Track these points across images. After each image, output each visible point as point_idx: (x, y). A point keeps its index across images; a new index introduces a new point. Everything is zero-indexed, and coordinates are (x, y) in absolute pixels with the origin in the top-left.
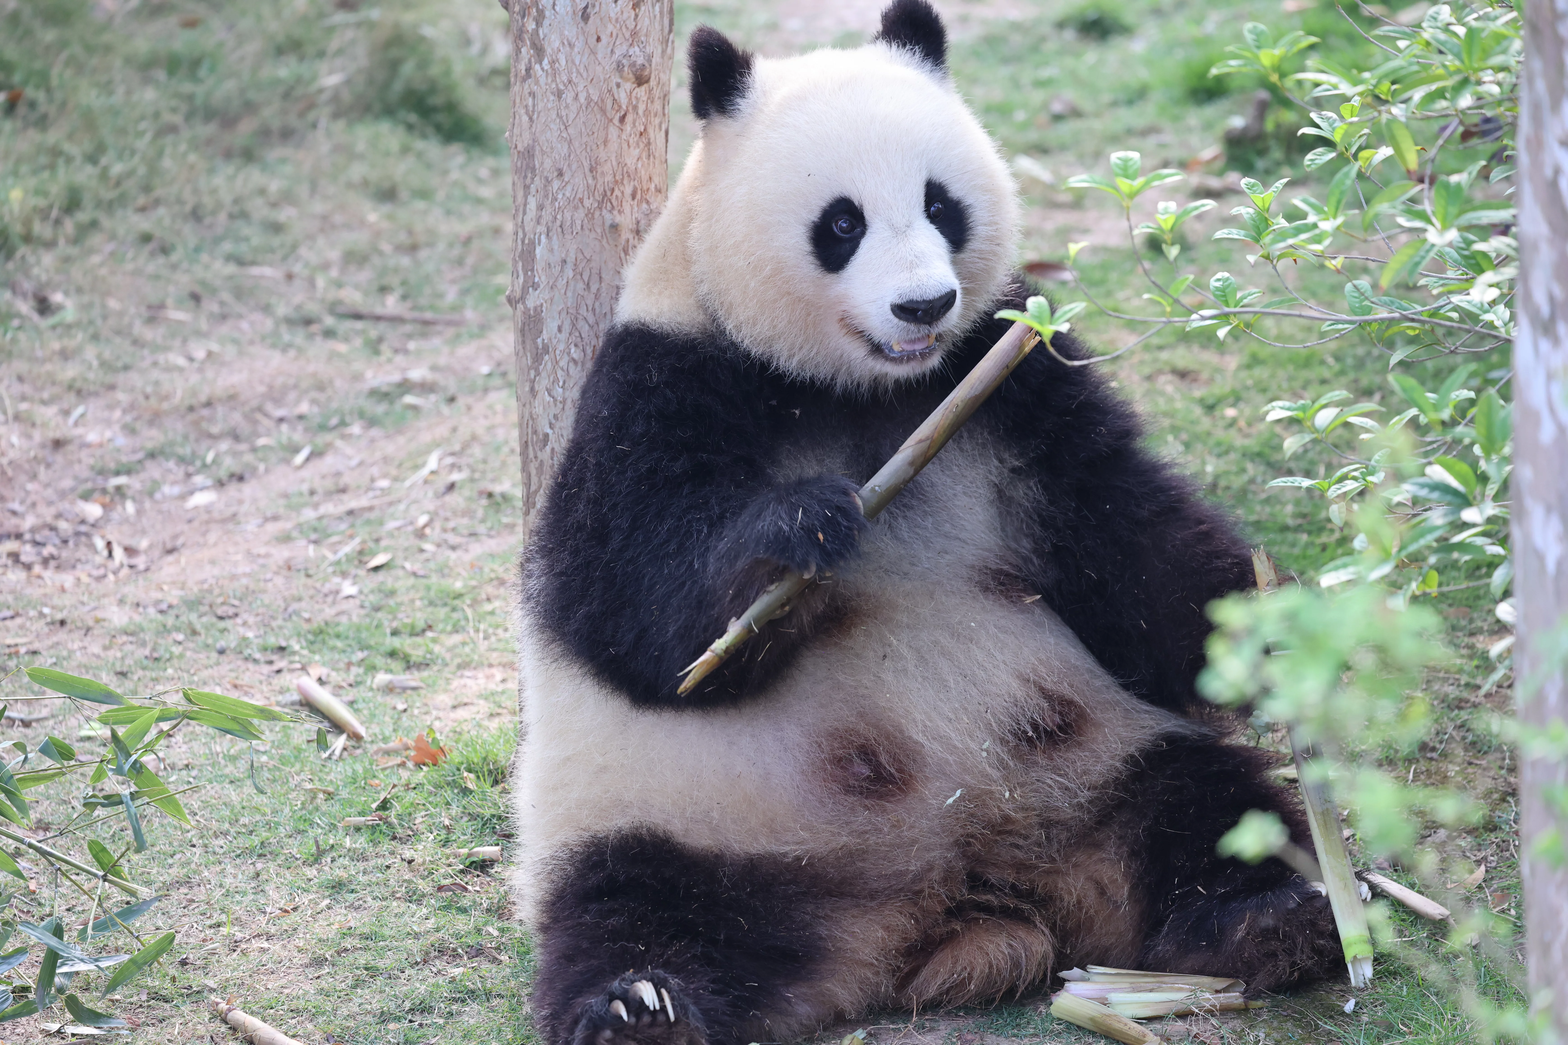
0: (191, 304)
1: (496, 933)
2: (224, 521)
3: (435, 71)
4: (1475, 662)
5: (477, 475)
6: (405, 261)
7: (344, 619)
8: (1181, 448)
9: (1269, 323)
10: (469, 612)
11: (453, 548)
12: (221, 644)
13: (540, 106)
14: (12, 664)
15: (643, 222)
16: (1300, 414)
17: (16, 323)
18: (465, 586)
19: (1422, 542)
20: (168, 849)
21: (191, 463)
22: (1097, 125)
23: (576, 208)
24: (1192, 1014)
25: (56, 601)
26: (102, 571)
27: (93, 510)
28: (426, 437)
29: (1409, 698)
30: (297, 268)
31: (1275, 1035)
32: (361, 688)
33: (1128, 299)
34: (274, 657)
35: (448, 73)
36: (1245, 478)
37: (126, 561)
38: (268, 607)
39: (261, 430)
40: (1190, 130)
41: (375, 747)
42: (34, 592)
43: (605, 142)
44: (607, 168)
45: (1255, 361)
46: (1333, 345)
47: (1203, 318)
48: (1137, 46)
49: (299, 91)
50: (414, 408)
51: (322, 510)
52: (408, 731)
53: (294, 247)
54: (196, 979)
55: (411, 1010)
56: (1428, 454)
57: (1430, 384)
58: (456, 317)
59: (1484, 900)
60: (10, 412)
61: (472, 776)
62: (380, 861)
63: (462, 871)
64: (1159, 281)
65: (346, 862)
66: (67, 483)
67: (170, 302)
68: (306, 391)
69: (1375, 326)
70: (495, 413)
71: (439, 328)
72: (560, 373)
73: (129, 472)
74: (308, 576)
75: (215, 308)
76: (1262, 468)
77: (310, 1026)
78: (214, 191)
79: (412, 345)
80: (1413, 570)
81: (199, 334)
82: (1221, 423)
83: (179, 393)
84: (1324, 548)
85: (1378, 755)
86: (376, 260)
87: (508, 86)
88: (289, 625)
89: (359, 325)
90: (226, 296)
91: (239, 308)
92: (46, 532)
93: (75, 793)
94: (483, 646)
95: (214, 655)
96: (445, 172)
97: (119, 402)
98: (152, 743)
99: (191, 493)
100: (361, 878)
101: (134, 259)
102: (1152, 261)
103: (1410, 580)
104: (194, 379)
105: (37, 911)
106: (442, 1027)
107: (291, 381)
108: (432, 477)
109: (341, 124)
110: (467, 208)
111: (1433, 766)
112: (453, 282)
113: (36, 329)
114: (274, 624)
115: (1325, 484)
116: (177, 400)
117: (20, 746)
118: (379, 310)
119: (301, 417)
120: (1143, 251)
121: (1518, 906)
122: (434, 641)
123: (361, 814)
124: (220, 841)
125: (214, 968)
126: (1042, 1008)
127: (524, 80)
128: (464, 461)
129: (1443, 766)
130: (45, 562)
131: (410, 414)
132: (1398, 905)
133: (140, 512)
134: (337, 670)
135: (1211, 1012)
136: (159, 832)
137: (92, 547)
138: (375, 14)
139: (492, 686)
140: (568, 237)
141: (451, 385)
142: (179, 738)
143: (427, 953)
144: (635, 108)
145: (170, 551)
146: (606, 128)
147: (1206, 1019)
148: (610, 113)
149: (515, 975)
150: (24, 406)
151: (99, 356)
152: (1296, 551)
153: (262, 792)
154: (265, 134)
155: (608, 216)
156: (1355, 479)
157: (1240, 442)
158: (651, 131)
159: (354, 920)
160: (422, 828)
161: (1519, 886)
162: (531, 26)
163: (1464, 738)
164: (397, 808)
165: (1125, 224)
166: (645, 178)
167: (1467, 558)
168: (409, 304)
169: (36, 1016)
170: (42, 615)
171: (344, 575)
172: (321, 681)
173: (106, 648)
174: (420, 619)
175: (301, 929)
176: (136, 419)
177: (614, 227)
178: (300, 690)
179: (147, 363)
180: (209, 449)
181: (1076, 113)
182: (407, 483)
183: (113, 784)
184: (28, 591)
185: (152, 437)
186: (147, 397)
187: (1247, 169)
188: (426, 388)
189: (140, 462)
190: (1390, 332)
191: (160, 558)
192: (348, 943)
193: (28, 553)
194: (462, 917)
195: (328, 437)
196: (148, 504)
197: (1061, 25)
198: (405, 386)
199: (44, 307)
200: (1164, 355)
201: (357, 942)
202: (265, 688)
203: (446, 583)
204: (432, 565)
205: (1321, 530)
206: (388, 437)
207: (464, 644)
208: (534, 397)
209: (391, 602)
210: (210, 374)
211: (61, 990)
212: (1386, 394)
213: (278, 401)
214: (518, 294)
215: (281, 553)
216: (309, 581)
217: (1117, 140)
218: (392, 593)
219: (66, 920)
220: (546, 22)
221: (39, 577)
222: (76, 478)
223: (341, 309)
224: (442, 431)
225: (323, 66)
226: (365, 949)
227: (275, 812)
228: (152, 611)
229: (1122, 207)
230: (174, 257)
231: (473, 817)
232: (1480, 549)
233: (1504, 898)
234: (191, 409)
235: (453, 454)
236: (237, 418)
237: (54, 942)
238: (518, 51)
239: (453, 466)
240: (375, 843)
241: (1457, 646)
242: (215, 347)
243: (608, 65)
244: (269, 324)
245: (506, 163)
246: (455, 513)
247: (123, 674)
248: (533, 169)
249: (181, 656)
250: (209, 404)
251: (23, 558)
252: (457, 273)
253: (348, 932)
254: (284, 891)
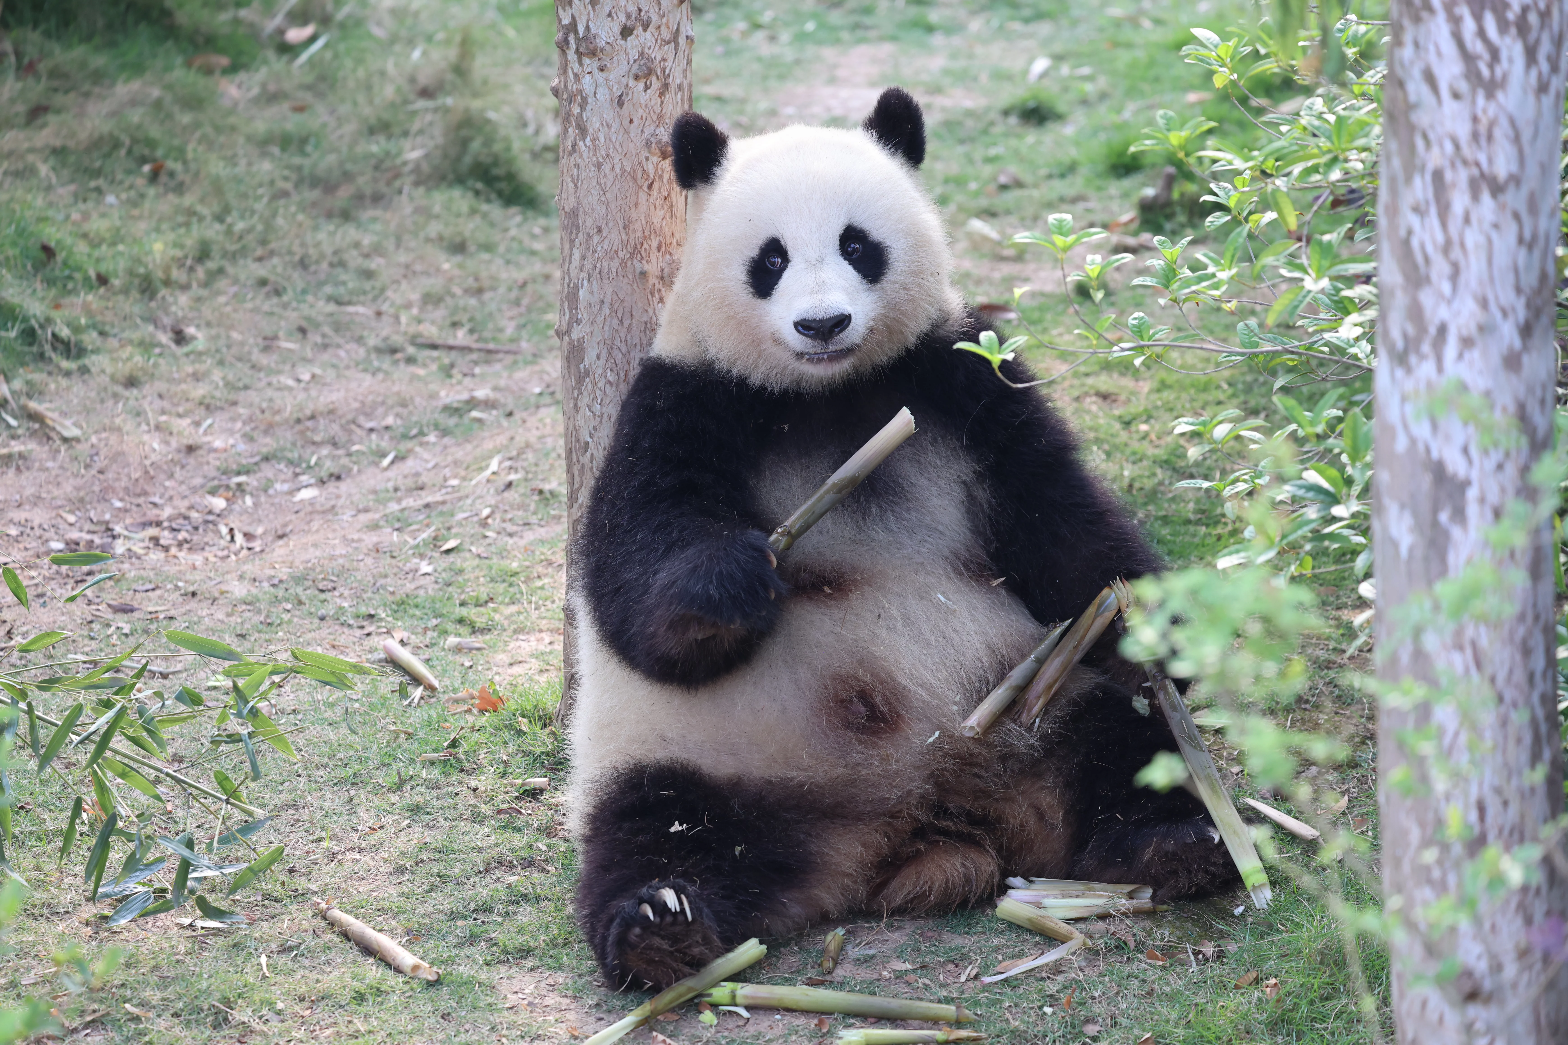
0: (300, 336)
1: (544, 848)
2: (324, 512)
3: (497, 147)
4: (1341, 631)
5: (530, 476)
6: (473, 302)
7: (421, 592)
8: (1104, 456)
9: (1175, 354)
10: (523, 587)
11: (511, 535)
12: (322, 612)
13: (584, 175)
14: (153, 627)
15: (666, 270)
16: (1200, 428)
17: (157, 350)
18: (520, 566)
19: (1300, 533)
20: (278, 778)
21: (298, 465)
22: (1035, 193)
23: (612, 258)
24: (1110, 915)
25: (189, 577)
26: (225, 553)
27: (219, 503)
28: (489, 445)
29: (1289, 660)
30: (385, 307)
31: (1178, 933)
32: (436, 648)
33: (1061, 335)
34: (365, 623)
35: (508, 149)
36: (1156, 481)
37: (245, 545)
38: (360, 582)
39: (355, 438)
40: (1111, 198)
41: (446, 697)
42: (171, 569)
43: (636, 205)
44: (637, 226)
45: (1164, 386)
46: (1226, 373)
47: (1123, 350)
48: (1068, 130)
49: (388, 164)
50: (479, 421)
51: (404, 504)
52: (473, 684)
53: (383, 290)
54: (302, 884)
55: (476, 910)
56: (1304, 462)
57: (1306, 405)
58: (513, 347)
59: (1347, 824)
60: (152, 423)
61: (525, 720)
62: (450, 789)
63: (517, 798)
64: (1087, 319)
65: (423, 790)
66: (198, 481)
67: (281, 334)
68: (392, 407)
69: (1261, 357)
70: (545, 425)
71: (500, 356)
72: (598, 392)
73: (247, 472)
74: (393, 557)
75: (319, 340)
76: (1169, 473)
77: (393, 923)
78: (318, 245)
79: (477, 370)
80: (1291, 555)
81: (305, 360)
82: (1136, 436)
83: (289, 409)
84: (1219, 538)
85: (1262, 706)
86: (449, 300)
87: (557, 160)
88: (377, 596)
89: (435, 353)
90: (327, 329)
91: (338, 340)
92: (181, 521)
93: (204, 732)
94: (534, 614)
95: (317, 621)
96: (506, 230)
97: (240, 415)
98: (265, 692)
99: (299, 489)
100: (435, 803)
101: (253, 299)
102: (1080, 304)
103: (1289, 564)
104: (301, 396)
105: (173, 828)
106: (501, 924)
107: (380, 399)
108: (494, 477)
109: (421, 190)
110: (523, 259)
111: (1307, 715)
112: (512, 318)
113: (174, 356)
114: (365, 596)
115: (1221, 485)
116: (286, 414)
117: (159, 695)
118: (451, 342)
119: (387, 428)
120: (1073, 296)
121: (1375, 828)
122: (495, 610)
123: (435, 751)
124: (321, 773)
125: (316, 874)
126: (989, 911)
127: (570, 154)
128: (519, 464)
129: (1314, 715)
130: (180, 545)
131: (476, 425)
132: (1279, 828)
133: (256, 505)
134: (416, 634)
135: (1125, 914)
136: (271, 764)
137: (218, 532)
138: (449, 101)
139: (541, 647)
140: (606, 282)
141: (510, 402)
142: (287, 688)
143: (489, 864)
144: (661, 177)
145: (281, 537)
146: (637, 193)
147: (1121, 920)
148: (640, 181)
149: (560, 882)
150: (164, 418)
151: (224, 378)
152: (1197, 540)
153: (354, 732)
154: (359, 198)
155: (638, 266)
156: (1245, 481)
157: (1151, 452)
158: (673, 195)
159: (429, 837)
160: (485, 763)
161: (1376, 812)
162: (576, 110)
163: (1332, 692)
164: (464, 746)
165: (1059, 273)
166: (668, 234)
167: (1336, 546)
168: (475, 336)
169: (172, 912)
170: (177, 588)
171: (422, 556)
172: (402, 642)
173: (229, 615)
174: (483, 593)
175: (386, 844)
176: (253, 429)
177: (643, 274)
178: (386, 649)
179: (263, 384)
180: (313, 453)
181: (1019, 184)
182: (474, 482)
183: (234, 725)
184: (166, 568)
185: (267, 444)
186: (263, 412)
187: (1158, 230)
188: (489, 405)
189: (256, 464)
190: (1273, 363)
191: (273, 542)
192: (424, 856)
193: (166, 537)
194: (516, 835)
195: (409, 444)
196: (263, 499)
197: (1006, 113)
198: (472, 403)
199: (180, 338)
200: (1090, 381)
201: (431, 855)
202: (357, 648)
203: (505, 563)
204: (493, 549)
205: (1217, 523)
206: (458, 445)
207: (519, 613)
208: (578, 412)
209: (460, 579)
210: (314, 393)
211: (192, 892)
212: (1269, 412)
213: (369, 415)
214: (564, 328)
215: (371, 539)
216: (394, 561)
217: (1051, 206)
218: (461, 571)
219: (196, 835)
220: (589, 107)
221: (175, 557)
222: (205, 477)
223: (419, 340)
224: (502, 439)
225: (407, 144)
226: (438, 860)
227: (365, 749)
228: (266, 585)
229: (1056, 260)
230: (285, 298)
231: (526, 754)
232: (1345, 539)
233: (1363, 822)
234: (299, 421)
235: (510, 459)
236: (335, 429)
237: (186, 853)
238: (566, 131)
239: (511, 468)
240: (447, 775)
241: (1328, 618)
242: (318, 371)
243: (639, 142)
244: (362, 352)
245: (555, 222)
246: (512, 507)
247: (242, 636)
248: (578, 227)
249: (290, 622)
250: (312, 417)
251: (162, 542)
252: (515, 312)
253: (425, 847)
254: (373, 813)
